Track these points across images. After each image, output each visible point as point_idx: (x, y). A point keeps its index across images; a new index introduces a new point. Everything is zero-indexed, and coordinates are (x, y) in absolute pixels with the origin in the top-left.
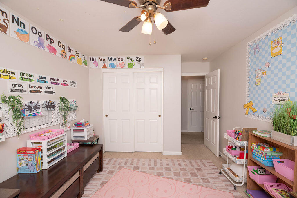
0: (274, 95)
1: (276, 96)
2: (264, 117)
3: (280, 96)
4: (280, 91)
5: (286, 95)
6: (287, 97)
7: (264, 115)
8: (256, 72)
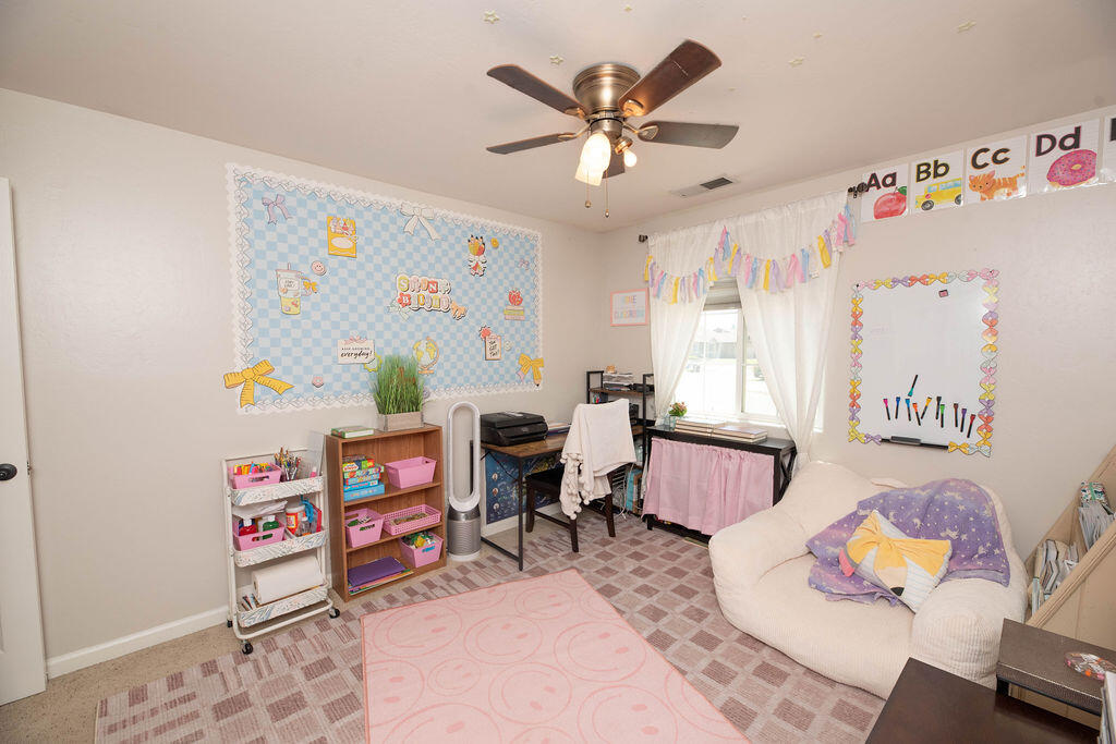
0: (341, 343)
1: (347, 346)
2: (317, 398)
3: (356, 345)
4: (354, 334)
5: (368, 345)
6: (372, 348)
7: (317, 394)
8: (278, 276)
